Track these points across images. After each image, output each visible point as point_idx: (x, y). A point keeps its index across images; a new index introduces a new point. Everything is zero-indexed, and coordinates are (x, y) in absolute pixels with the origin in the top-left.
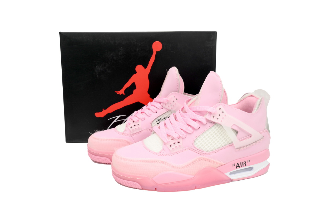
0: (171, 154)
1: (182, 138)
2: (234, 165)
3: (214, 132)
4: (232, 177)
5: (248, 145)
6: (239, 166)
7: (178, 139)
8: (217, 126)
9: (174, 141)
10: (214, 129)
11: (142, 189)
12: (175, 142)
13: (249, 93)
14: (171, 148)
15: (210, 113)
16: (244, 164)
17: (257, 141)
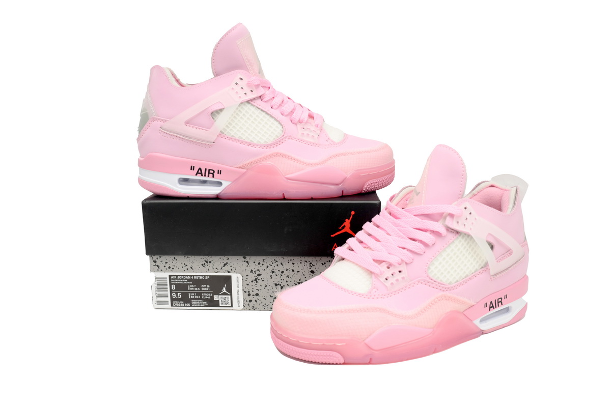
0: (390, 294)
1: (406, 263)
2: (486, 305)
3: (459, 250)
4: (483, 326)
5: (507, 269)
6: (493, 307)
7: (398, 265)
8: (463, 237)
9: (391, 271)
10: (458, 244)
11: (344, 364)
12: (394, 273)
13: (486, 181)
14: (388, 283)
15: (452, 216)
16: (500, 302)
17: (517, 261)
